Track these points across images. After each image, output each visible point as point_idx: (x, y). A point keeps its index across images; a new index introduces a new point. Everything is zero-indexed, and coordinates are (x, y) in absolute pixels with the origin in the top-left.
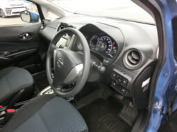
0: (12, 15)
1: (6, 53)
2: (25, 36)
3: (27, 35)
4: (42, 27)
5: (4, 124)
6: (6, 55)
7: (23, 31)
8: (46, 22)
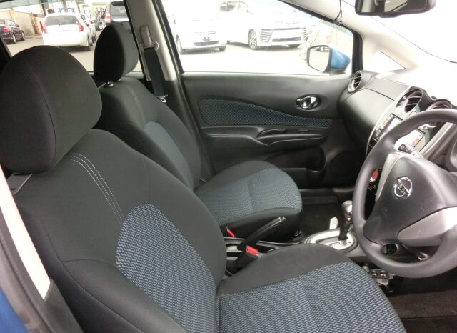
0: (271, 44)
1: (260, 129)
2: (308, 101)
3: (313, 100)
4: (352, 88)
5: (234, 273)
6: (260, 135)
7: (308, 89)
8: (364, 77)
